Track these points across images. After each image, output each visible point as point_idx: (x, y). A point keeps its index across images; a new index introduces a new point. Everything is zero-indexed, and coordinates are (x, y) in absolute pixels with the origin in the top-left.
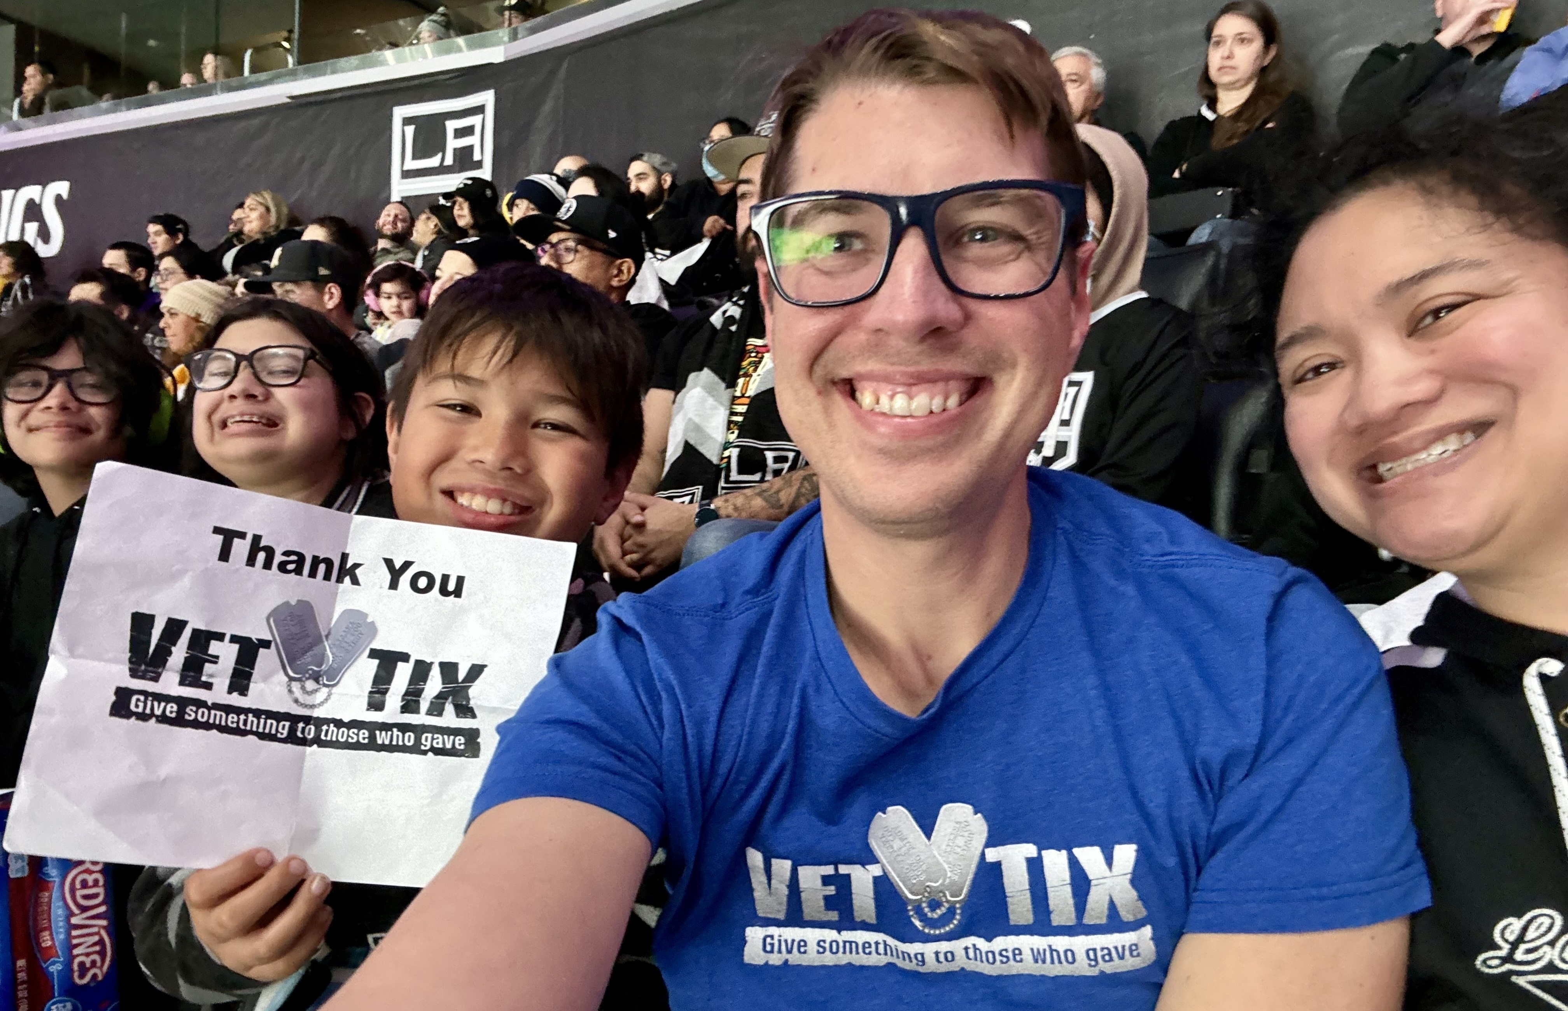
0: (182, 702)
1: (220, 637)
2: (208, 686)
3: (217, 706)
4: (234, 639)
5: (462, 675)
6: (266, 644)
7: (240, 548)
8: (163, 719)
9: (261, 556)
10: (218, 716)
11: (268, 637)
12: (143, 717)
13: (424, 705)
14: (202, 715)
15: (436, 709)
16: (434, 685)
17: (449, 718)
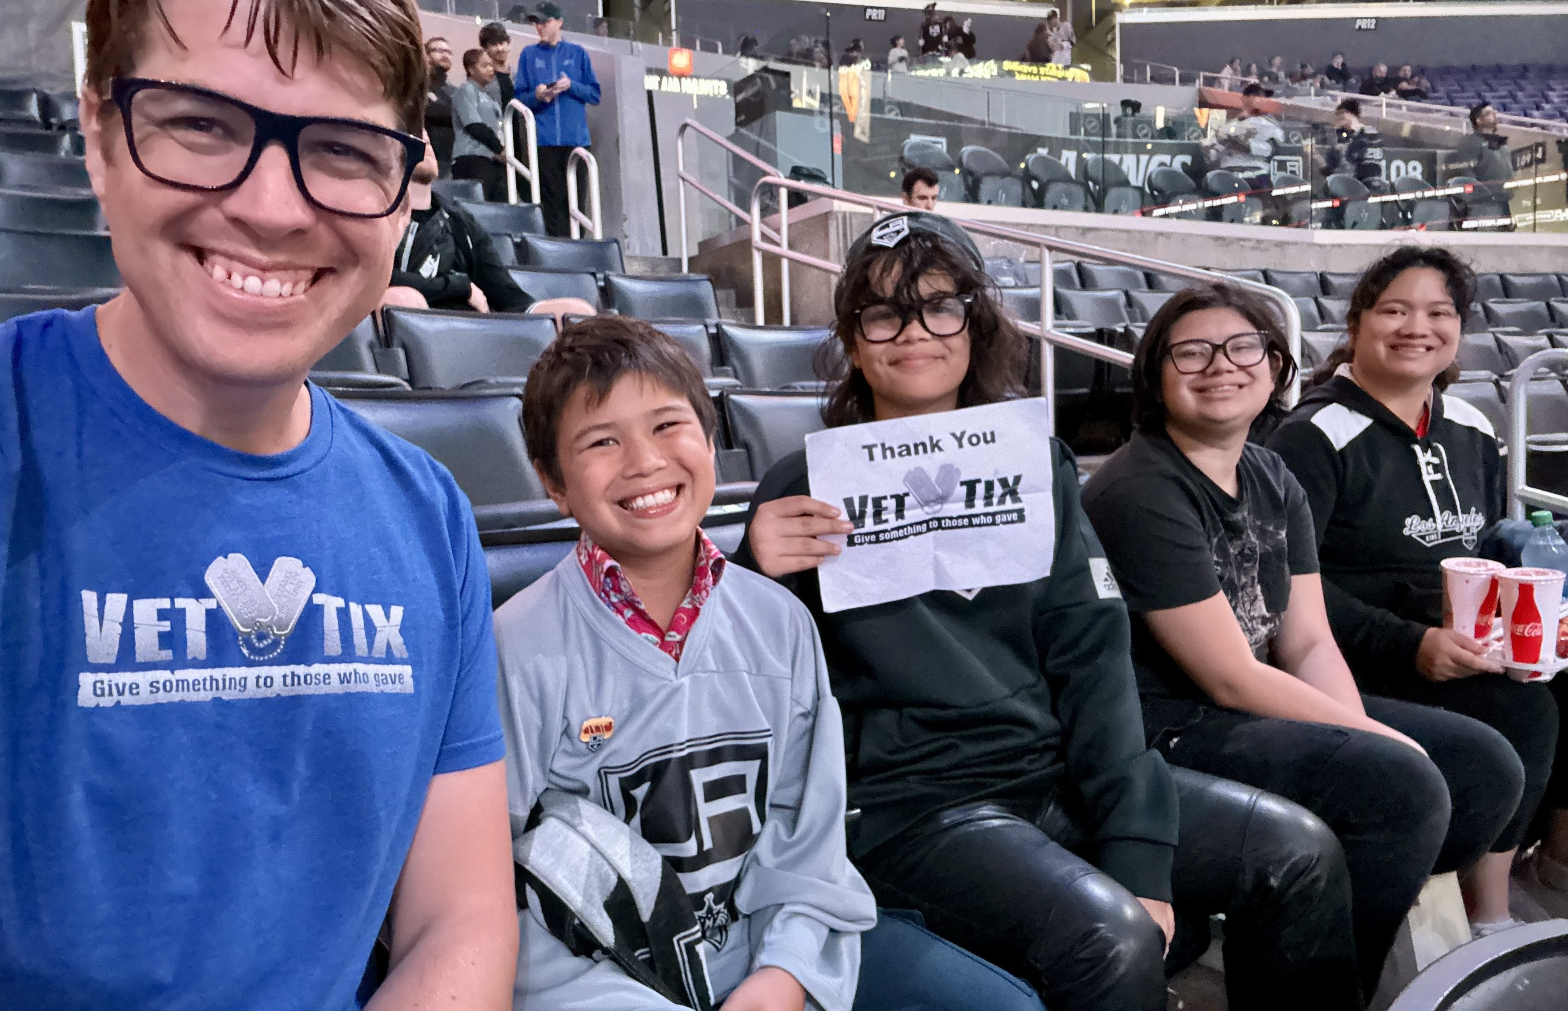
0: (877, 533)
1: (885, 498)
2: (886, 521)
3: (893, 529)
4: (892, 497)
5: (1011, 482)
6: (907, 494)
7: (877, 452)
8: (870, 542)
9: (888, 453)
10: (895, 534)
11: (906, 490)
12: (861, 544)
13: (995, 500)
14: (887, 536)
15: (1002, 501)
16: (998, 490)
17: (1009, 505)
